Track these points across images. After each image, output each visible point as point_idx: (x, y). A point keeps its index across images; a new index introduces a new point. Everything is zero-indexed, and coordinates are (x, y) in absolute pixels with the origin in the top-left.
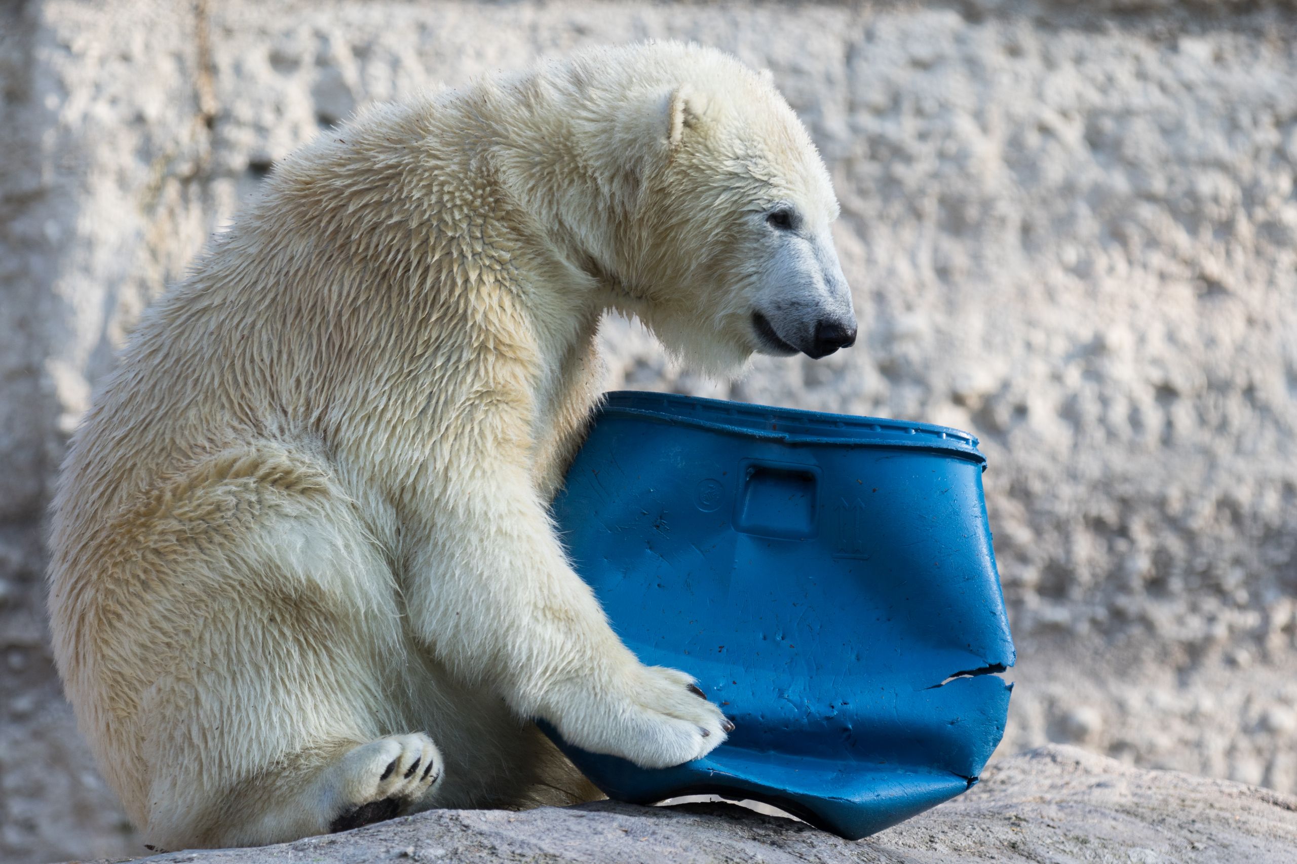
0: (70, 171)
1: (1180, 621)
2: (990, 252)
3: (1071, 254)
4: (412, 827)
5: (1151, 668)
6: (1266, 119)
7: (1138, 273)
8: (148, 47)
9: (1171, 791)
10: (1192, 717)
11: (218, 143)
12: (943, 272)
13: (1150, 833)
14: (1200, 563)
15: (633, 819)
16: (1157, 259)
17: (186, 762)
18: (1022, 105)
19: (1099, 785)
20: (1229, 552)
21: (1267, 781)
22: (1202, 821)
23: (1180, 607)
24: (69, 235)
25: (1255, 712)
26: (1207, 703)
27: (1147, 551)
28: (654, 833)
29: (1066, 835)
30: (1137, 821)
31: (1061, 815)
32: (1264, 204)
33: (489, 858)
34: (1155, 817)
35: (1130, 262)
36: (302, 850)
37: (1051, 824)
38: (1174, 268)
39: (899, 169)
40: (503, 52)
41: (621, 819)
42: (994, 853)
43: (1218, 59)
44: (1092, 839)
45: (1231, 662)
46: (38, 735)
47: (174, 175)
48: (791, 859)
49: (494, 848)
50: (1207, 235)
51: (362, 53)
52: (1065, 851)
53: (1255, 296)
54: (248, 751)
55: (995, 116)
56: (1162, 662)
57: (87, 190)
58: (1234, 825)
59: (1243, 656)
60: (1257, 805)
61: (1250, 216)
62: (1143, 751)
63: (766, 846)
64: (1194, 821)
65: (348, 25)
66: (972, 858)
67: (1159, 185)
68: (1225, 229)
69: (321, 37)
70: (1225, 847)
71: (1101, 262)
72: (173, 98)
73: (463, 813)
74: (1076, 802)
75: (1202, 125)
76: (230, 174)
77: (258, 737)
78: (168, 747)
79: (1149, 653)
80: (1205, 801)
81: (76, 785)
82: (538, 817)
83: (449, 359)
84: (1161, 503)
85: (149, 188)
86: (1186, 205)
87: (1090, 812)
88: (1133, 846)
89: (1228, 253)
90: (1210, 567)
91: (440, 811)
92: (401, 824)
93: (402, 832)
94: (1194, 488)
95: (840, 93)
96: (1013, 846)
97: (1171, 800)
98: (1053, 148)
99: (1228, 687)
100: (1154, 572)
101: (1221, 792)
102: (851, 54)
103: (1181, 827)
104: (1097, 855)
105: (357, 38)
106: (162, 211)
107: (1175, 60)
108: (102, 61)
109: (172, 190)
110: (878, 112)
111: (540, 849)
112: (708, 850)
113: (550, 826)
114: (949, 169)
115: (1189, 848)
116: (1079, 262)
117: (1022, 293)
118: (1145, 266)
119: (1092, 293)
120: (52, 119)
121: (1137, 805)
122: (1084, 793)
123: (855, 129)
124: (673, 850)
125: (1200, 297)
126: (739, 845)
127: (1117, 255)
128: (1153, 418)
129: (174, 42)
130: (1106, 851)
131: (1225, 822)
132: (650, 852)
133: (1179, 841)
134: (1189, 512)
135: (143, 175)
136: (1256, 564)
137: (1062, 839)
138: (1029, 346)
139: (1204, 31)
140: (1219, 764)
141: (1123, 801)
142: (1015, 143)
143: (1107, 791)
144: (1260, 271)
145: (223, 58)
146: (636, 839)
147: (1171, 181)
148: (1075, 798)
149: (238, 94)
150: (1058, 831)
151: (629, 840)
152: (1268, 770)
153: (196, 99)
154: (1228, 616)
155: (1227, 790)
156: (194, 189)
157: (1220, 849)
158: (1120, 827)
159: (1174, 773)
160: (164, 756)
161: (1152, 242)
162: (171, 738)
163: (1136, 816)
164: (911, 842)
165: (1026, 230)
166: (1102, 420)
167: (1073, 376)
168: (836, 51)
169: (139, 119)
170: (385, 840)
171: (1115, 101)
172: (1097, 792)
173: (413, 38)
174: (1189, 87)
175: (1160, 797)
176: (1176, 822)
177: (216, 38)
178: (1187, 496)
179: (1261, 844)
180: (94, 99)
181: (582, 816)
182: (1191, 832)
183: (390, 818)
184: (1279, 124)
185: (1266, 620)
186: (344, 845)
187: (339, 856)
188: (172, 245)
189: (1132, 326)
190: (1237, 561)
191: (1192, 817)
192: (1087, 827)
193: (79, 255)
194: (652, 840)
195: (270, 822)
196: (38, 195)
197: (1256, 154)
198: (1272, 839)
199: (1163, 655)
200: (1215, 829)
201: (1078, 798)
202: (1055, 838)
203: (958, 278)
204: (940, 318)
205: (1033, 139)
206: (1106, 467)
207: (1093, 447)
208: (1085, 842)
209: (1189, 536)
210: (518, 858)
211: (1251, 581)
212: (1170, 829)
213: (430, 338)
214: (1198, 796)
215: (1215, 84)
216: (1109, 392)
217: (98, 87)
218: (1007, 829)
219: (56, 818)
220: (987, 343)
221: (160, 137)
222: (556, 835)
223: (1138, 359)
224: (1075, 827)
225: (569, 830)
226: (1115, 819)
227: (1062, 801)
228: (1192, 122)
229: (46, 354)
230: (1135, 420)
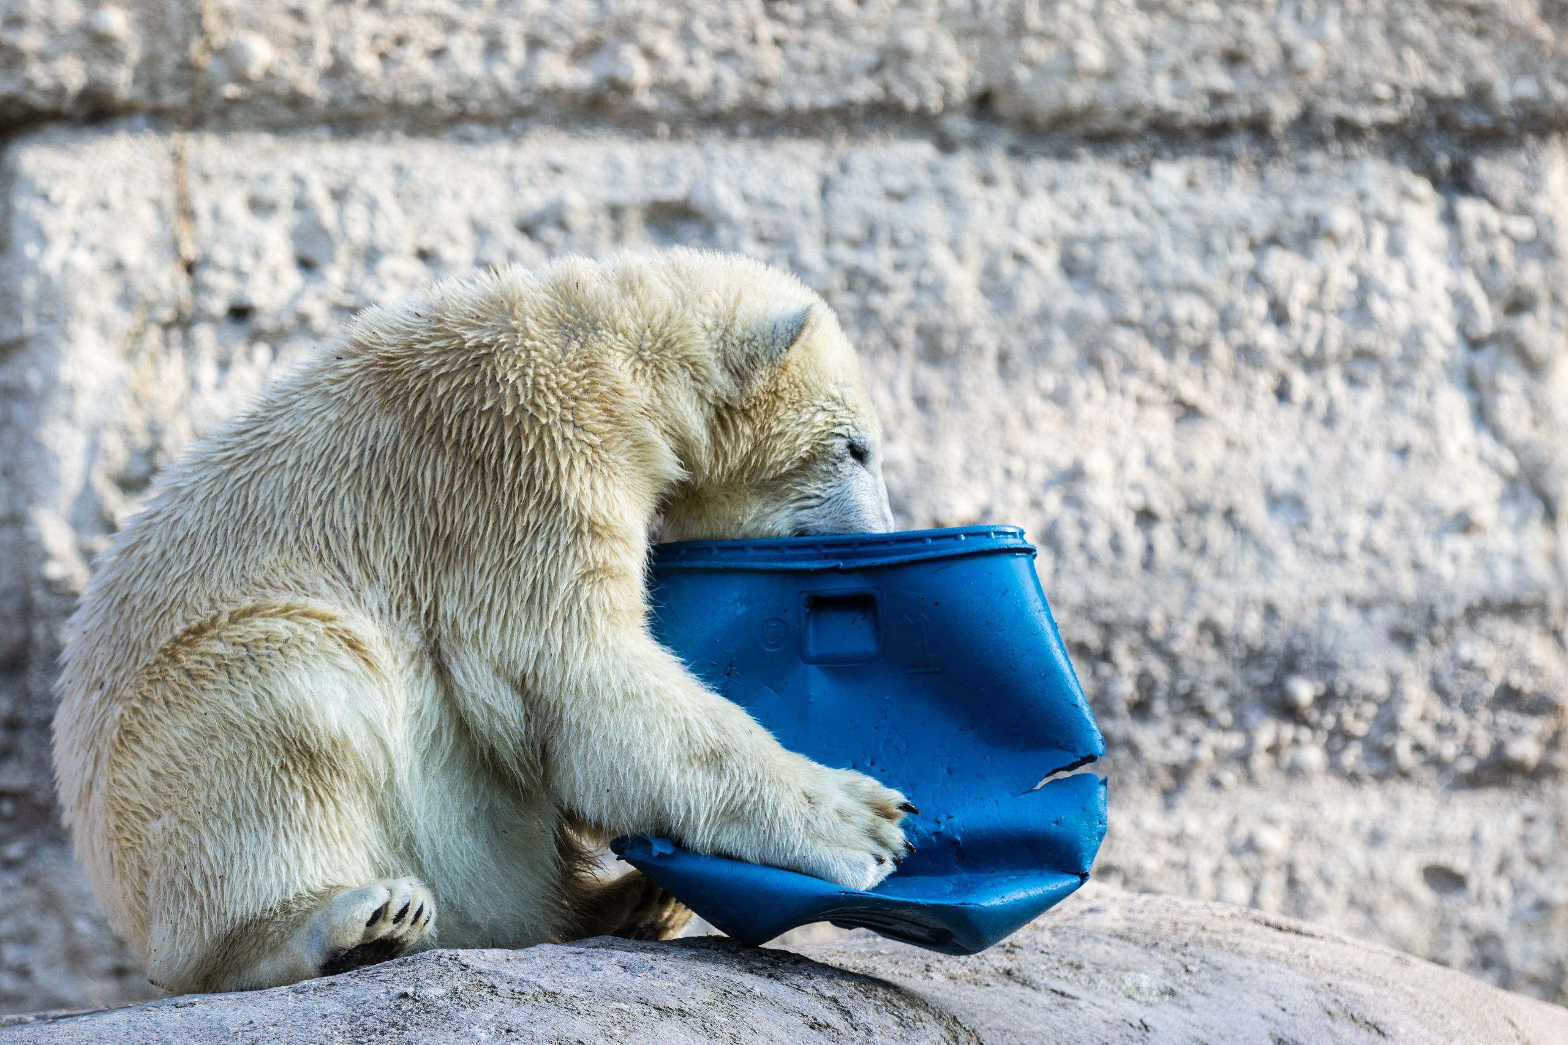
0: (51, 319)
1: (1165, 744)
2: (968, 380)
3: (1048, 381)
4: (411, 968)
5: (1137, 791)
6: (1241, 242)
7: (1117, 398)
8: (127, 194)
9: (1164, 915)
10: (1178, 839)
11: (198, 288)
12: (922, 402)
13: (1143, 957)
14: (1183, 686)
15: (631, 955)
16: (1134, 384)
17: (187, 910)
18: (997, 235)
19: (1091, 910)
20: (1212, 674)
21: (1254, 903)
22: (1195, 944)
23: (1165, 729)
24: (51, 382)
25: (1241, 833)
26: (1193, 825)
27: (1130, 675)
28: (652, 968)
29: (1060, 961)
30: (1131, 945)
31: (1055, 941)
32: (1239, 326)
33: (489, 996)
34: (1148, 940)
35: (1108, 388)
36: (302, 993)
37: (1045, 950)
38: (1150, 392)
39: (876, 301)
40: (480, 192)
41: (619, 954)
42: (989, 980)
43: (1191, 184)
44: (1086, 964)
45: (1216, 783)
46: (30, 881)
47: (153, 320)
48: (789, 990)
49: (493, 986)
50: (1183, 358)
51: (339, 196)
52: (1059, 977)
53: (1232, 418)
54: (243, 898)
55: (970, 246)
56: (1148, 785)
57: (68, 338)
58: (1226, 947)
59: (1229, 777)
60: (1250, 927)
61: (1227, 340)
62: (1131, 874)
63: (763, 979)
64: (1186, 945)
65: (325, 168)
66: (968, 986)
67: (1134, 311)
68: (1201, 352)
69: (299, 181)
70: (1218, 969)
71: (1079, 388)
72: (153, 244)
73: (462, 953)
74: (1069, 927)
75: (1176, 249)
76: (212, 319)
77: (252, 883)
78: (168, 891)
79: (1134, 776)
80: (1197, 924)
81: (69, 930)
82: (537, 954)
83: (548, 543)
84: (1143, 627)
85: (129, 334)
86: (1162, 330)
87: (1083, 937)
88: (1127, 970)
89: (1205, 377)
90: (1193, 689)
91: (439, 951)
92: (401, 964)
93: (402, 972)
94: (1176, 611)
95: (816, 225)
96: (1008, 973)
97: (1163, 923)
98: (1028, 275)
99: (1215, 808)
100: (1136, 696)
101: (1213, 915)
102: (826, 187)
103: (1174, 950)
104: (1091, 981)
105: (334, 181)
106: (143, 357)
107: (1148, 185)
108: (81, 209)
109: (154, 336)
110: (854, 244)
111: (539, 987)
112: (706, 984)
113: (549, 964)
114: (926, 299)
115: (1183, 971)
116: (1057, 389)
117: (1001, 421)
118: (1122, 392)
119: (1071, 420)
120: (32, 268)
121: (1130, 929)
122: (1076, 919)
123: (831, 262)
124: (671, 984)
125: (1178, 421)
126: (737, 978)
127: (1095, 382)
128: (1134, 542)
129: (153, 189)
130: (1100, 976)
131: (1217, 945)
132: (649, 987)
133: (1173, 964)
134: (1171, 636)
135: (124, 321)
136: (1239, 687)
137: (1057, 965)
138: (1008, 473)
139: (1176, 157)
140: (1206, 885)
141: (1116, 925)
142: (990, 272)
143: (1099, 916)
144: (1237, 394)
145: (201, 203)
146: (634, 974)
147: (1147, 307)
148: (1069, 923)
149: (217, 239)
150: (1052, 957)
151: (628, 976)
152: (1256, 889)
153: (175, 246)
154: (1212, 739)
155: (1218, 913)
156: (176, 334)
157: (1214, 972)
158: (1114, 952)
159: (1165, 896)
160: (164, 900)
161: (1129, 367)
162: (172, 883)
163: (1129, 940)
164: (906, 971)
165: (1003, 358)
166: (1083, 546)
167: (1053, 502)
168: (811, 184)
169: (118, 267)
170: (385, 981)
171: (1090, 228)
172: (1089, 917)
173: (389, 179)
174: (1162, 212)
175: (1153, 922)
176: (1169, 946)
177: (194, 184)
178: (1169, 620)
179: (1255, 966)
180: (73, 246)
181: (580, 953)
182: (1184, 955)
183: (390, 959)
184: (1253, 247)
185: (1250, 741)
186: (343, 988)
187: (339, 997)
188: (153, 391)
189: (1112, 452)
190: (1221, 684)
191: (1184, 941)
192: (1081, 952)
193: (60, 402)
194: (650, 975)
195: (266, 967)
196: (20, 344)
197: (1231, 277)
198: (1265, 960)
199: (1149, 778)
200: (1208, 952)
201: (1071, 923)
202: (1050, 964)
203: (937, 407)
204: (920, 448)
205: (1008, 268)
206: (1088, 592)
207: (1074, 573)
208: (1079, 967)
209: (1172, 660)
210: (517, 996)
211: (1234, 702)
212: (1163, 953)
213: (528, 523)
214: (1190, 919)
215: (1187, 209)
216: (1088, 517)
217: (76, 236)
218: (1002, 956)
219: (50, 964)
220: (967, 472)
221: (141, 285)
222: (554, 973)
223: (1118, 485)
224: (1069, 953)
225: (567, 967)
226: (1108, 944)
227: (1055, 927)
228: (1166, 248)
229: (30, 501)
230: (1116, 545)
